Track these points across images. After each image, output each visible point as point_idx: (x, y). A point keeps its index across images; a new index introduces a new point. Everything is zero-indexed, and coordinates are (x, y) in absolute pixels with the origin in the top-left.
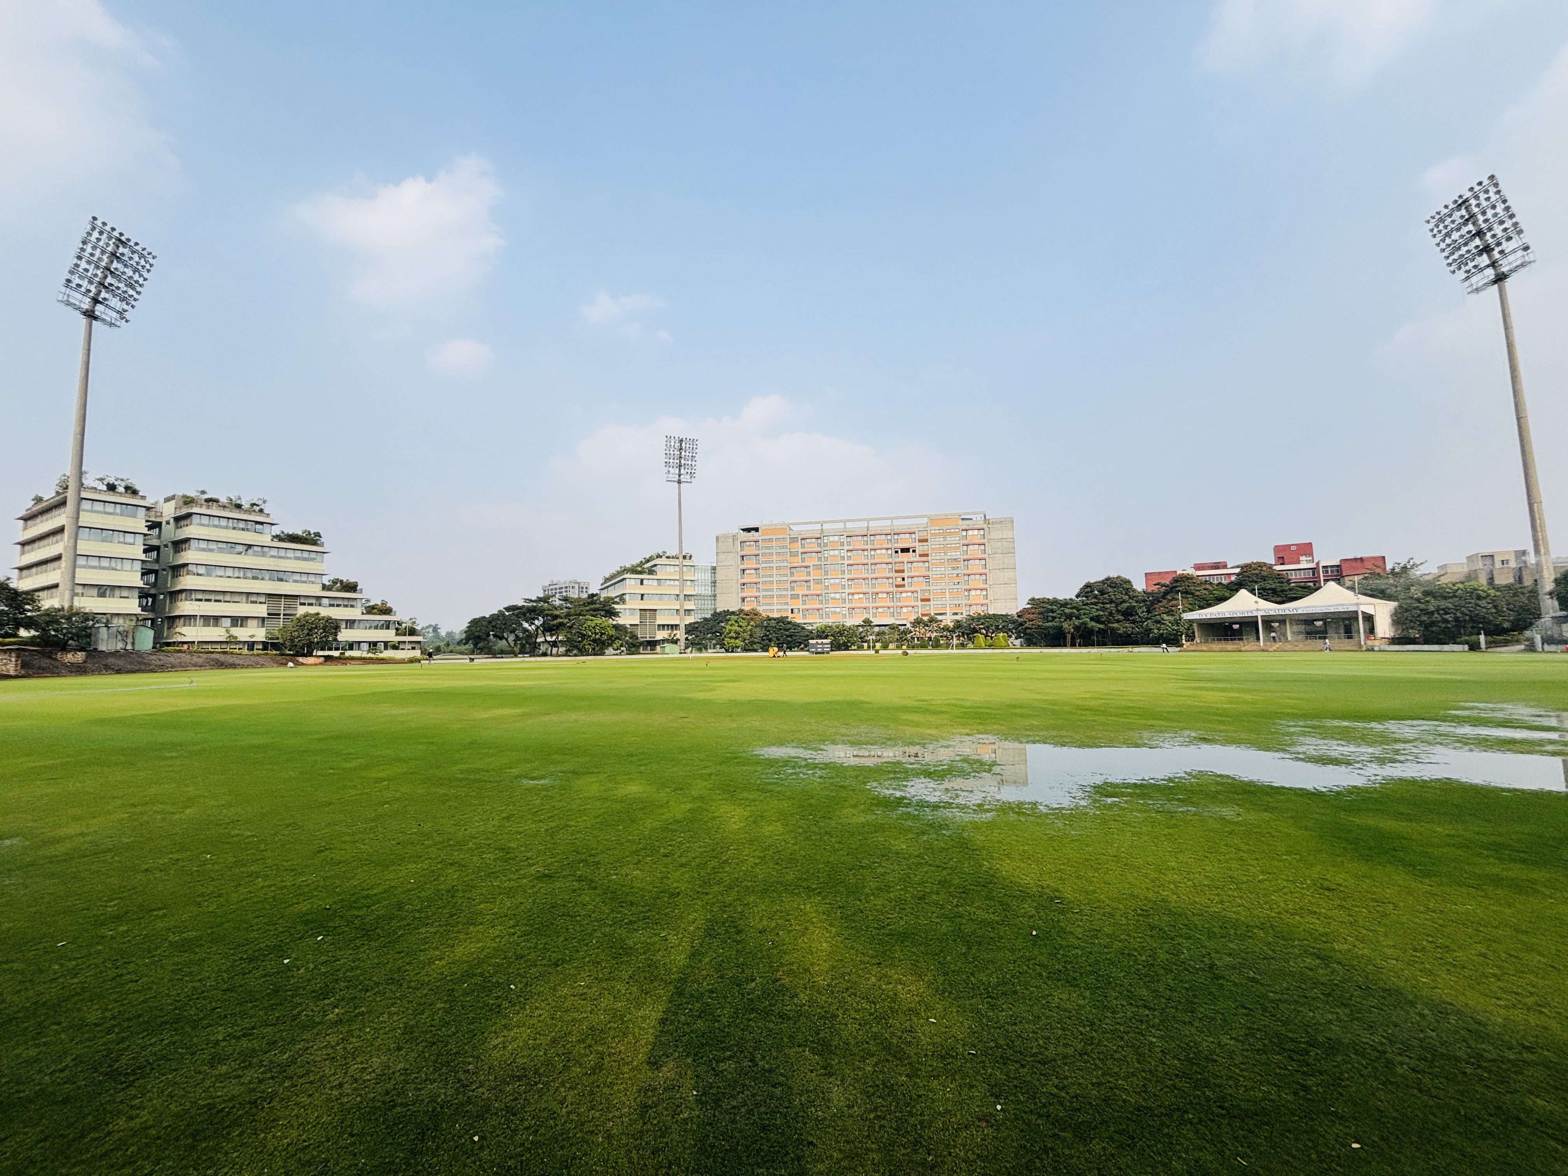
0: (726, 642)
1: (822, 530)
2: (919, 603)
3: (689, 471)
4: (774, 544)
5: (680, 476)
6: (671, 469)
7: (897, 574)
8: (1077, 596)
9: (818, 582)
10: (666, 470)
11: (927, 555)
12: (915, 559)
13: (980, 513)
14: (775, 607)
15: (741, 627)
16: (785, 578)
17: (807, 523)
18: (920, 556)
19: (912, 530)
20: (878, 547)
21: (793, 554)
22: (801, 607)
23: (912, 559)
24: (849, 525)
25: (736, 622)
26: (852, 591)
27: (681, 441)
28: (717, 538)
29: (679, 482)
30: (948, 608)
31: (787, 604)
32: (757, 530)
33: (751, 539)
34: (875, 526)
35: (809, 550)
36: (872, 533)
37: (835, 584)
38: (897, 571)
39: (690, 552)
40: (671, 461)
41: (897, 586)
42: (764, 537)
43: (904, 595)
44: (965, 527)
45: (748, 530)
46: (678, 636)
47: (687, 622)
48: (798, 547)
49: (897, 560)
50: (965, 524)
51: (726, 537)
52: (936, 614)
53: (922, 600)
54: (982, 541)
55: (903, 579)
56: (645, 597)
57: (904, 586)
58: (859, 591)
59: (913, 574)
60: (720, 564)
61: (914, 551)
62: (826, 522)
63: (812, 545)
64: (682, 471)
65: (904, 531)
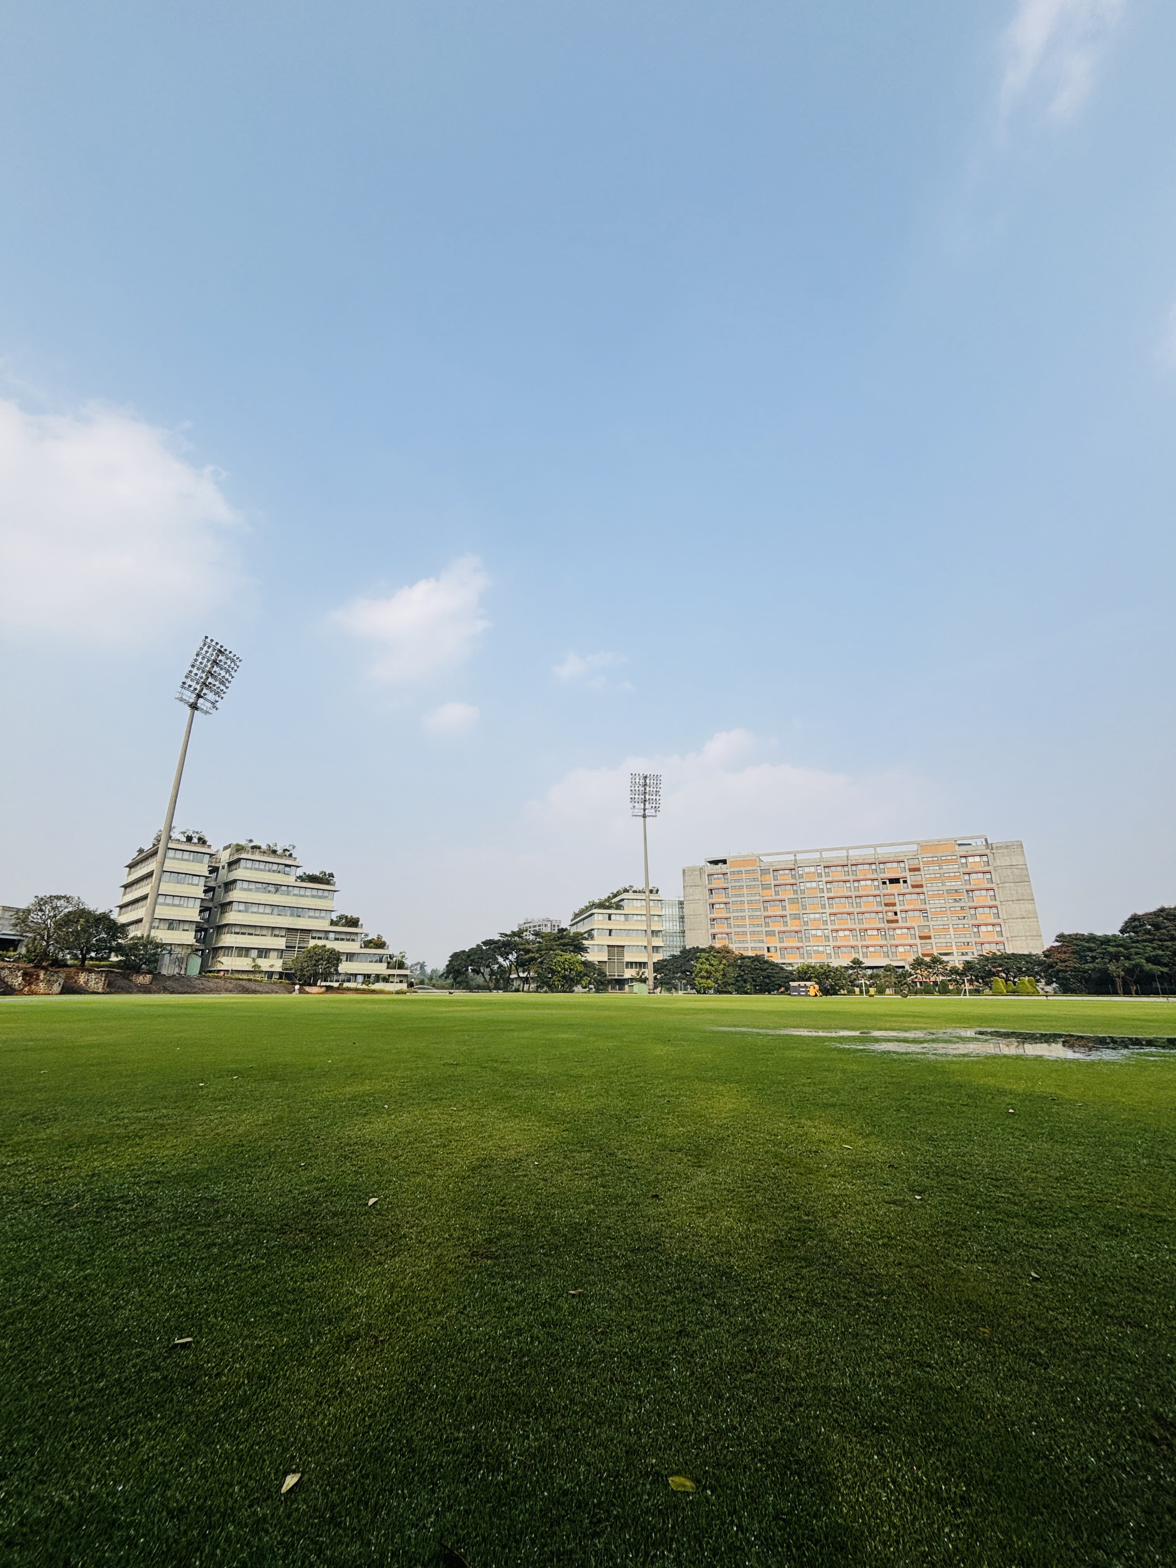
0: (696, 982)
1: (796, 860)
2: (918, 941)
3: (654, 805)
4: (744, 876)
5: (645, 810)
6: (636, 804)
7: (887, 908)
8: (1122, 931)
9: (796, 917)
10: (631, 805)
11: (921, 886)
12: (907, 891)
13: (979, 837)
14: (749, 945)
15: (712, 965)
16: (759, 913)
17: (778, 854)
18: (913, 886)
19: (900, 859)
20: (862, 877)
21: (765, 887)
22: (779, 945)
23: (904, 891)
24: (825, 855)
25: (707, 959)
26: (836, 927)
27: (646, 777)
28: (684, 871)
29: (644, 816)
30: (954, 947)
31: (763, 942)
32: (724, 862)
33: (719, 871)
34: (855, 854)
35: (783, 882)
36: (854, 862)
37: (815, 920)
38: (886, 905)
39: (657, 886)
40: (637, 796)
41: (888, 921)
42: (732, 870)
43: (898, 932)
44: (963, 854)
45: (715, 862)
46: (646, 975)
47: (655, 960)
48: (770, 879)
49: (886, 892)
50: (963, 850)
51: (693, 869)
52: (941, 954)
53: (921, 938)
54: (986, 869)
55: (896, 914)
56: (613, 932)
57: (897, 921)
58: (843, 927)
59: (906, 907)
60: (687, 898)
61: (905, 882)
62: (799, 852)
63: (786, 877)
64: (647, 806)
65: (891, 859)
